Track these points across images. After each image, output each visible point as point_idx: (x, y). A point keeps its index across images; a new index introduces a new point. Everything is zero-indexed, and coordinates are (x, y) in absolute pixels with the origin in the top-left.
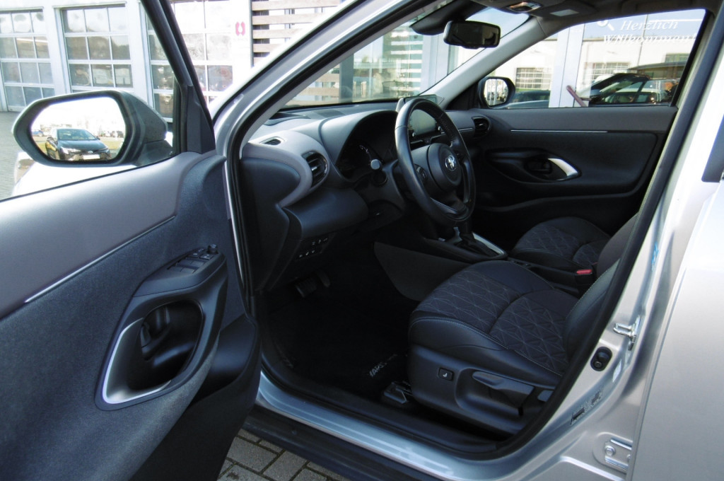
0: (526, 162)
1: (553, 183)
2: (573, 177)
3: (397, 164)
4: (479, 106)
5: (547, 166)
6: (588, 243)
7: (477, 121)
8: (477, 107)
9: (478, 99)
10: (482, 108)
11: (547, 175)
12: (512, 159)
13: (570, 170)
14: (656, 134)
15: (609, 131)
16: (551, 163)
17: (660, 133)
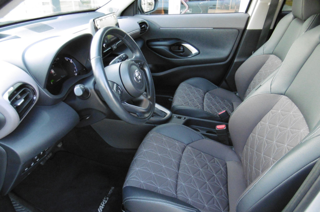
0: (170, 47)
1: (186, 59)
2: (196, 55)
3: (95, 83)
4: (140, 13)
5: (182, 48)
6: (207, 92)
7: (141, 24)
8: (139, 14)
9: (139, 9)
10: (141, 14)
11: (181, 54)
12: (162, 45)
13: (194, 51)
14: (239, 30)
15: (214, 28)
16: (183, 46)
17: (241, 30)
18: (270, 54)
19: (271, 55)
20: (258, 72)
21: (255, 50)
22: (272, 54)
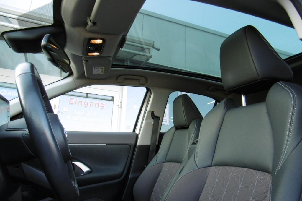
2: (88, 173)
13: (85, 169)
14: (130, 145)
15: (107, 144)
16: (73, 165)
17: (132, 145)
18: (163, 163)
19: (165, 164)
20: (156, 181)
21: (147, 163)
22: (165, 162)
